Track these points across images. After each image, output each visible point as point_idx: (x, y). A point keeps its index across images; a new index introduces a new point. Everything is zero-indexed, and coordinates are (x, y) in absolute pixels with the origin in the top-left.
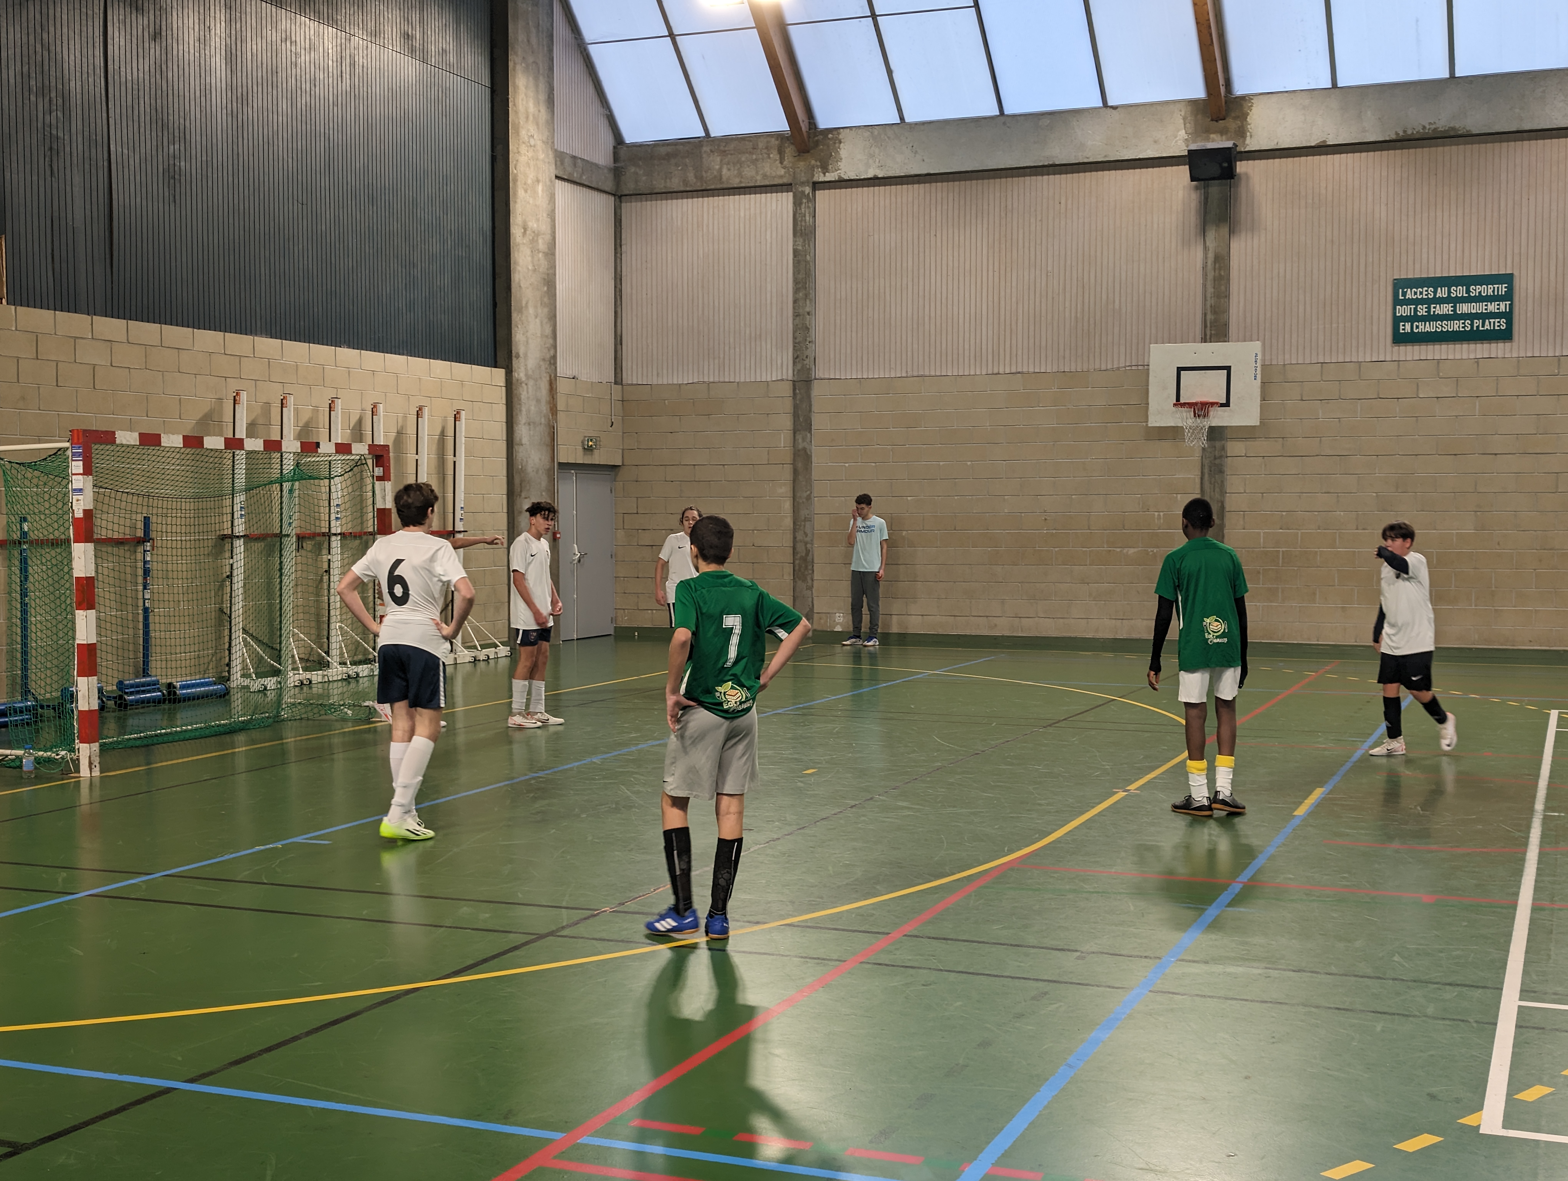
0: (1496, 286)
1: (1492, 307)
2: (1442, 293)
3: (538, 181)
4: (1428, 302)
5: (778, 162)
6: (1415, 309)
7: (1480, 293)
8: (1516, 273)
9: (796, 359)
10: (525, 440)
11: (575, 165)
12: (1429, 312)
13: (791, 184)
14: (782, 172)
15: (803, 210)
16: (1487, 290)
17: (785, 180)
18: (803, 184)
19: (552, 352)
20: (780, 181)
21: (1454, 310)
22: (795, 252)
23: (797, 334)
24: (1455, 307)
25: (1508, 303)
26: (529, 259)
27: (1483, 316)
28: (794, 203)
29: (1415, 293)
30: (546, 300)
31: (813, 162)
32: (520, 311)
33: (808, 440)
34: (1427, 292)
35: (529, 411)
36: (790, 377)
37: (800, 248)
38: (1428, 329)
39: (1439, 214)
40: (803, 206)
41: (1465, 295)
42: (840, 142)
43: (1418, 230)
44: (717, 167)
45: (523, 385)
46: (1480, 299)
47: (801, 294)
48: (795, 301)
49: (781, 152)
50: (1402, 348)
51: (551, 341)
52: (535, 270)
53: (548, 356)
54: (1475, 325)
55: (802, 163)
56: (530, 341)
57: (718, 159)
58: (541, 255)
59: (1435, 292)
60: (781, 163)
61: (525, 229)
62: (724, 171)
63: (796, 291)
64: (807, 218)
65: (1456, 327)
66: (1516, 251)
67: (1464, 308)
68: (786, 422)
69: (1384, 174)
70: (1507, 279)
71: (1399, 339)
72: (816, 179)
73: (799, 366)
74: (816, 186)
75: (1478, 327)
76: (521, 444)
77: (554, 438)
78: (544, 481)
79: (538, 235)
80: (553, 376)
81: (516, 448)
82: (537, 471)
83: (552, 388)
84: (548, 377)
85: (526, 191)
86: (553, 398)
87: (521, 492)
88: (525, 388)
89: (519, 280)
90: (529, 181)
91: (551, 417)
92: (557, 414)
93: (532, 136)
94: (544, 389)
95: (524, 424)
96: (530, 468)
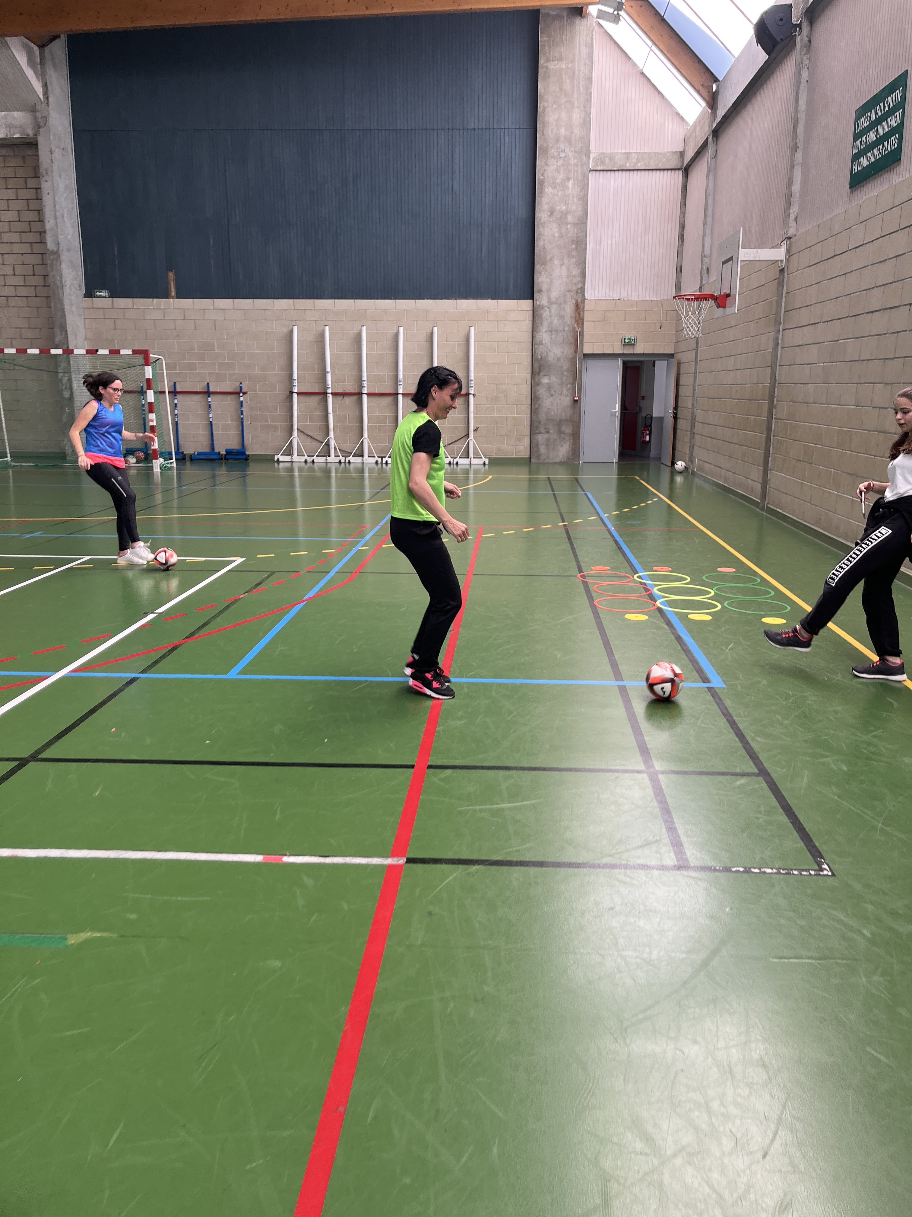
3: (569, 179)
10: (548, 342)
11: (628, 158)
19: (580, 286)
26: (556, 230)
30: (574, 253)
32: (544, 263)
35: (551, 323)
42: (724, 88)
44: (698, 134)
45: (545, 308)
51: (578, 278)
52: (561, 236)
53: (574, 288)
56: (555, 281)
57: (698, 128)
58: (570, 226)
76: (541, 343)
77: (577, 339)
78: (566, 365)
79: (567, 213)
80: (579, 300)
81: (536, 346)
82: (558, 360)
83: (579, 308)
84: (574, 302)
85: (554, 188)
86: (579, 314)
87: (540, 372)
88: (548, 310)
89: (544, 245)
90: (558, 181)
91: (576, 326)
92: (583, 324)
93: (563, 151)
94: (569, 309)
95: (546, 332)
96: (551, 358)
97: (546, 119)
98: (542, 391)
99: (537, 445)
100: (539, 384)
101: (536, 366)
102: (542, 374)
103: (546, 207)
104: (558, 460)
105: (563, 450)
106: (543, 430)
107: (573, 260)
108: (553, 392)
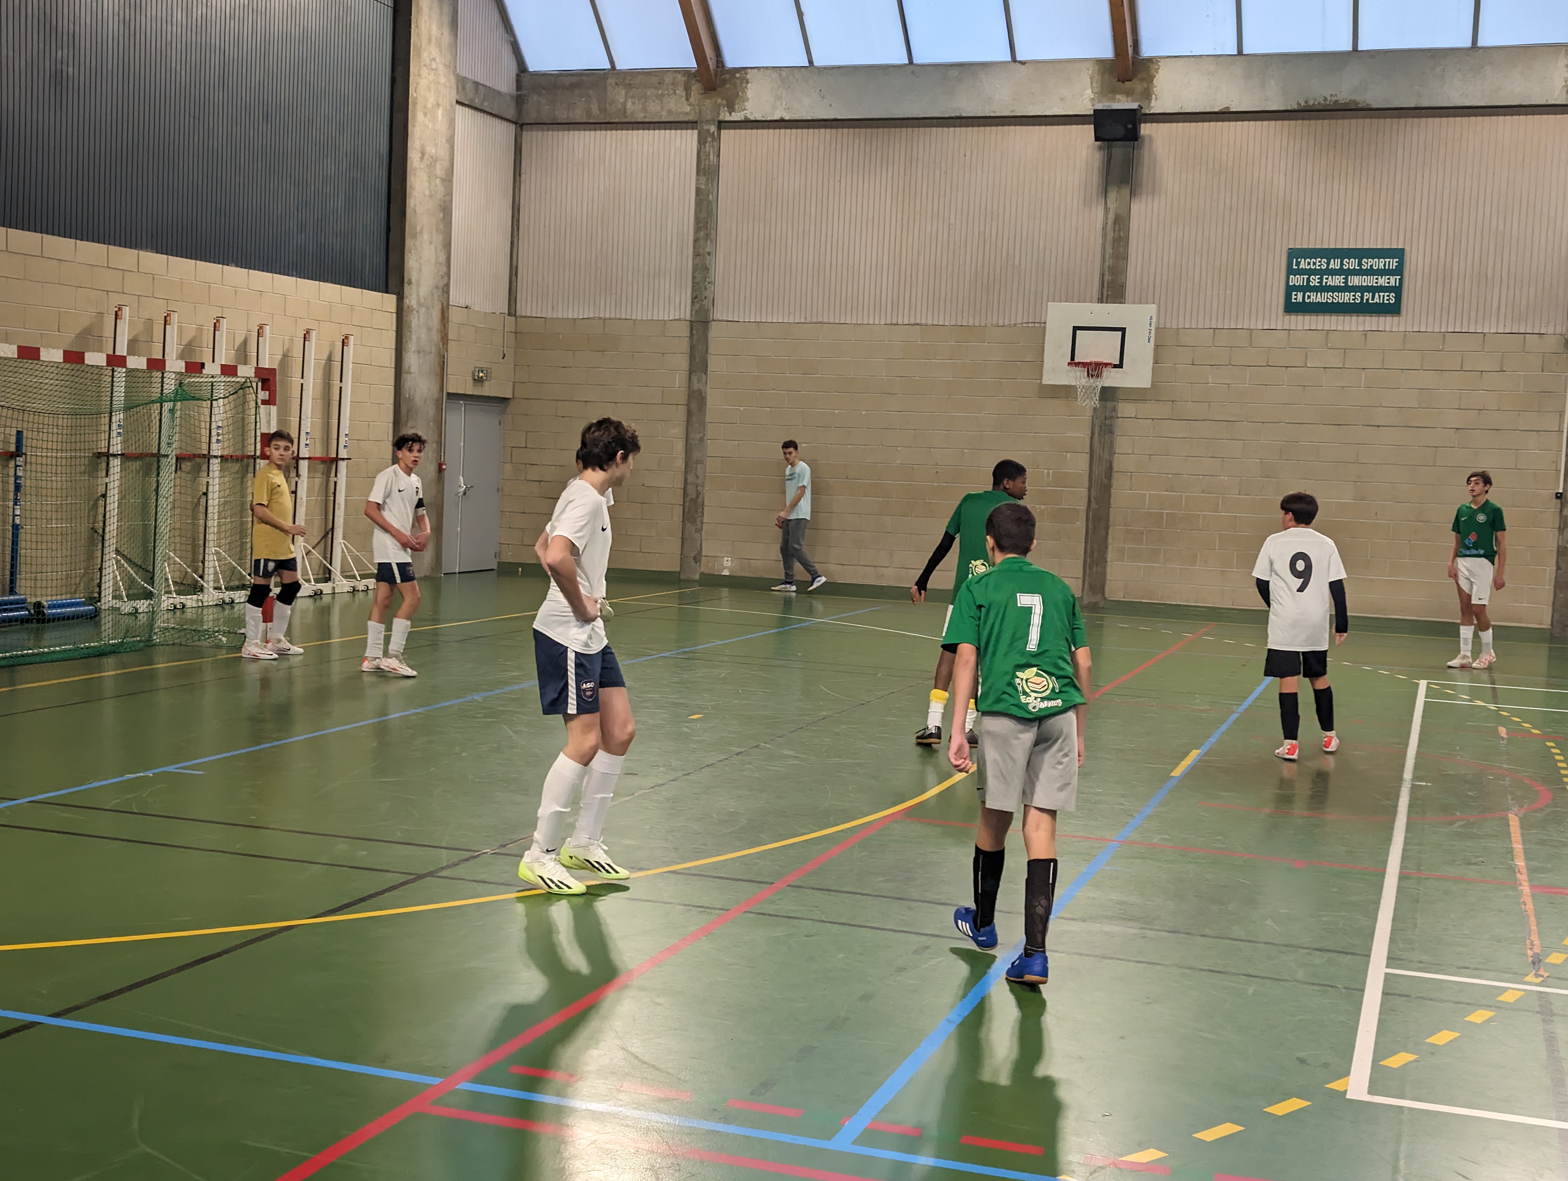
0: (1387, 260)
1: (1382, 281)
2: (1335, 264)
3: (438, 105)
4: (1321, 273)
5: (684, 99)
6: (1308, 279)
7: (1371, 266)
8: (1407, 249)
9: (694, 299)
10: (414, 369)
11: (477, 90)
12: (1321, 282)
13: (696, 122)
14: (688, 109)
15: (707, 149)
16: (1379, 264)
17: (691, 118)
18: (708, 122)
19: (445, 281)
20: (686, 119)
21: (1346, 282)
22: (698, 191)
23: (696, 274)
24: (1346, 279)
25: (1398, 277)
26: (427, 184)
27: (1374, 290)
28: (699, 142)
29: (1309, 264)
30: (441, 226)
31: (719, 101)
32: (414, 236)
33: (704, 381)
34: (1320, 263)
35: (419, 339)
36: (688, 317)
37: (703, 187)
38: (1319, 300)
39: (1336, 186)
40: (708, 144)
41: (1357, 268)
42: (748, 82)
43: (1315, 202)
44: (622, 100)
45: (415, 312)
46: (1371, 272)
47: (702, 234)
48: (696, 241)
49: (687, 89)
50: (1293, 317)
51: (445, 269)
52: (431, 196)
53: (441, 284)
54: (1365, 298)
55: (708, 101)
56: (424, 268)
57: (623, 92)
58: (438, 181)
59: (1328, 264)
60: (687, 100)
61: (423, 154)
62: (629, 105)
63: (697, 230)
64: (711, 157)
65: (1346, 298)
66: (1409, 226)
67: (1355, 281)
68: (682, 362)
69: (1285, 143)
70: (1399, 254)
71: (1291, 308)
72: (721, 118)
73: (697, 306)
74: (722, 125)
75: (1368, 300)
76: (407, 373)
77: (443, 368)
78: (431, 411)
79: (436, 160)
80: (445, 304)
81: (404, 376)
82: (424, 402)
83: (444, 316)
84: (440, 307)
85: (425, 115)
86: (444, 326)
88: (417, 316)
89: (415, 205)
90: (429, 105)
91: (442, 346)
92: (447, 344)
94: (435, 318)
95: (414, 352)
101: (401, 405)
103: (417, 143)
104: (424, 574)
107: (442, 239)
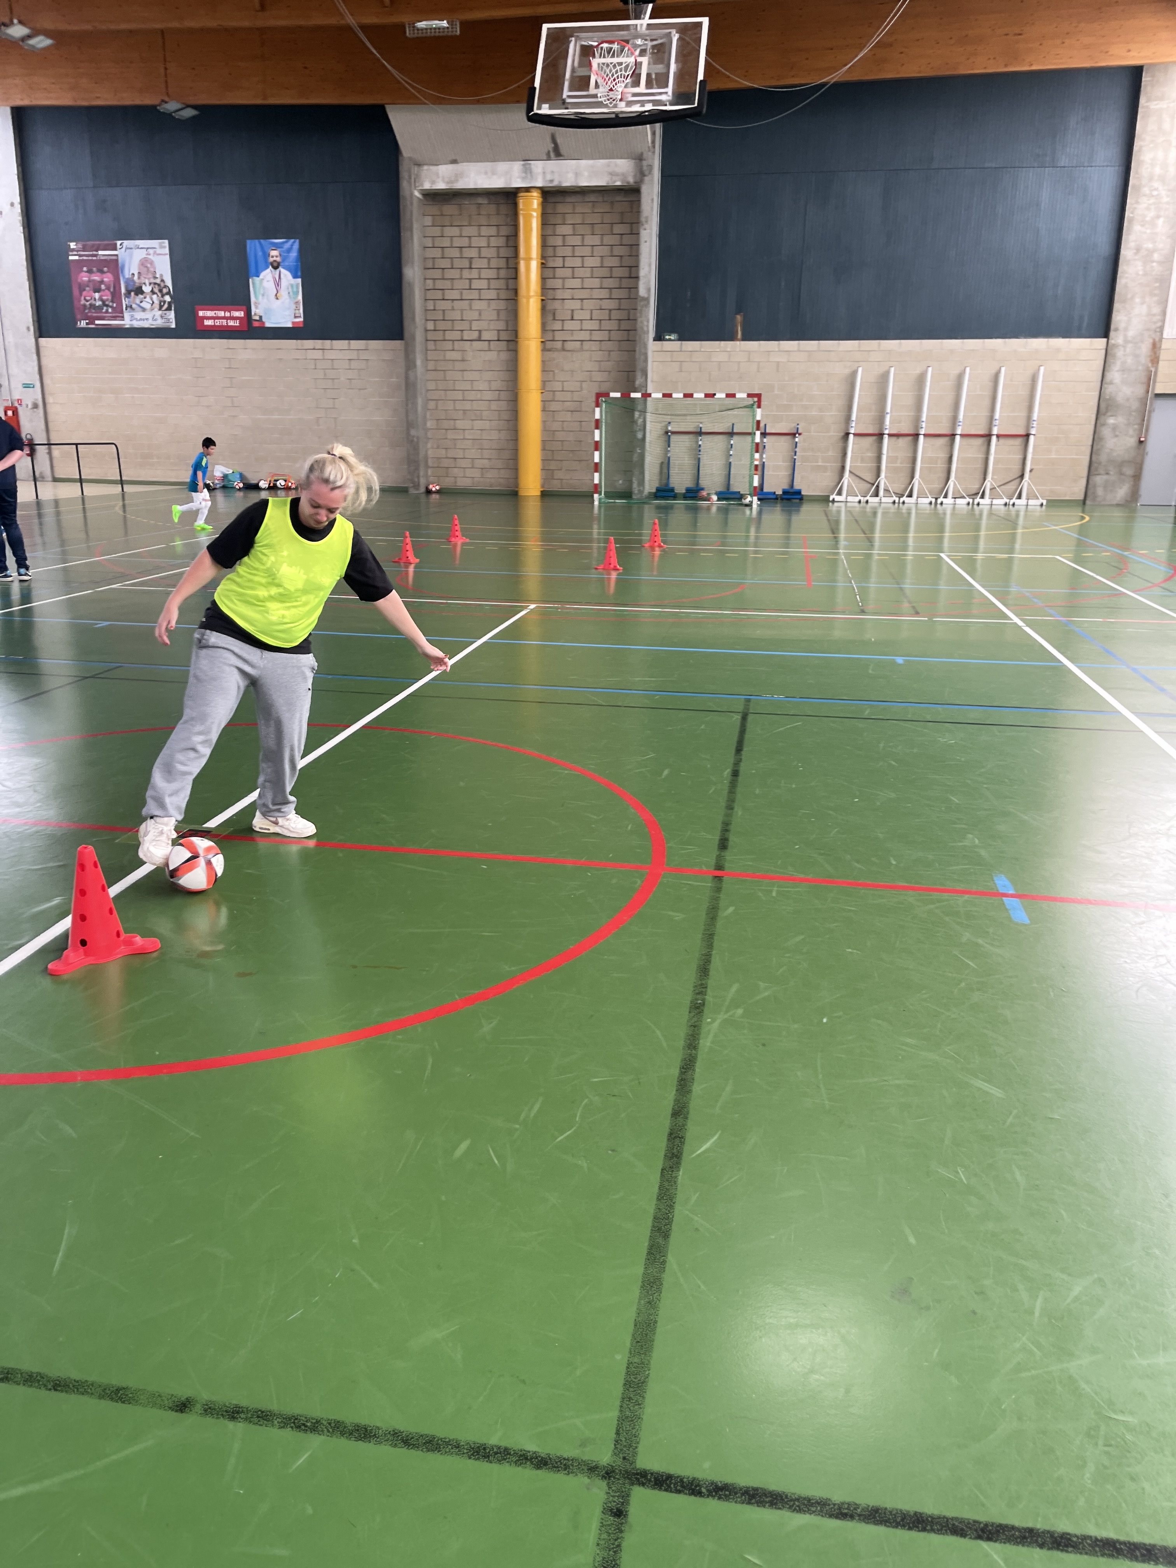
10: (1119, 381)
30: (1156, 292)
35: (1125, 362)
45: (1120, 347)
51: (1159, 317)
52: (1146, 274)
56: (1133, 320)
58: (1154, 264)
76: (1111, 383)
77: (1150, 379)
78: (1135, 405)
80: (1157, 339)
81: (1106, 386)
82: (1128, 400)
83: (1155, 347)
84: (1151, 341)
85: (1143, 226)
86: (1155, 353)
87: (1107, 412)
88: (1122, 349)
89: (1126, 284)
90: (1148, 219)
91: (1150, 365)
92: (1158, 362)
93: (1156, 189)
94: (1145, 348)
95: (1117, 371)
96: (1120, 399)
97: (1142, 158)
98: (1106, 432)
99: (1095, 486)
100: (1103, 425)
101: (1103, 406)
102: (1109, 414)
103: (1132, 245)
104: (1115, 502)
105: (1122, 492)
106: (1102, 472)
107: (1155, 299)
108: (1117, 433)
